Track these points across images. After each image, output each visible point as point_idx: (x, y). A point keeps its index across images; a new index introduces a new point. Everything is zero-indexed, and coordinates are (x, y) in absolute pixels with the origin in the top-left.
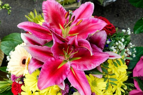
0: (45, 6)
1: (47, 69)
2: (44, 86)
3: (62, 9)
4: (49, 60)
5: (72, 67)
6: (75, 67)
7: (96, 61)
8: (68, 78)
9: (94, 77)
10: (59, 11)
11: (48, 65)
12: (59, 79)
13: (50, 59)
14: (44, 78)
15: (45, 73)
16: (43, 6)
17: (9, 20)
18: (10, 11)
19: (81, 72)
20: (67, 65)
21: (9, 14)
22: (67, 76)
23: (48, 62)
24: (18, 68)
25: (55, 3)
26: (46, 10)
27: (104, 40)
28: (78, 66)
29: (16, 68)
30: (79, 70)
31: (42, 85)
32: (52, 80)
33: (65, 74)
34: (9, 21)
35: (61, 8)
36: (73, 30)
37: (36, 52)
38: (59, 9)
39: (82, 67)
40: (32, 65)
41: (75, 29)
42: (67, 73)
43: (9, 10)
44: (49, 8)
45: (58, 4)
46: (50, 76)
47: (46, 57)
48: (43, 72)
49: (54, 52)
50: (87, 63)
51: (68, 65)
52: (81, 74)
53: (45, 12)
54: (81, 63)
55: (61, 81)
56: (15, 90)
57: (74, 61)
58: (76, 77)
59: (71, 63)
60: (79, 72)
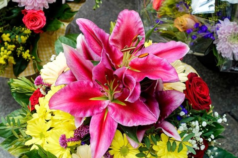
0: (124, 15)
1: (75, 90)
2: (56, 107)
3: (142, 30)
4: (85, 82)
5: (108, 109)
6: (111, 112)
7: (138, 119)
8: (92, 118)
9: (129, 142)
10: (135, 30)
11: (79, 87)
12: (80, 110)
13: (88, 81)
14: (63, 97)
15: (68, 92)
16: (121, 14)
17: (102, 23)
18: (98, 6)
19: (114, 122)
20: (103, 103)
21: (94, 9)
22: (93, 114)
23: (81, 83)
24: (53, 74)
25: (137, 18)
26: (122, 21)
27: (176, 106)
28: (114, 113)
29: (50, 73)
30: (113, 118)
31: (55, 103)
32: (70, 106)
33: (92, 112)
34: (100, 24)
35: (140, 29)
36: (137, 63)
37: (75, 62)
38: (137, 29)
39: (118, 117)
40: (65, 77)
41: (139, 64)
42: (96, 112)
43: (97, 4)
44: (125, 20)
45: (140, 22)
46: (71, 100)
47: (84, 76)
48: (67, 90)
49: (96, 75)
50: (127, 115)
51: (105, 104)
52: (112, 125)
53: (119, 23)
54: (121, 111)
55: (81, 115)
56: (33, 98)
57: (116, 104)
58: (103, 125)
59: (110, 104)
60: (111, 121)
